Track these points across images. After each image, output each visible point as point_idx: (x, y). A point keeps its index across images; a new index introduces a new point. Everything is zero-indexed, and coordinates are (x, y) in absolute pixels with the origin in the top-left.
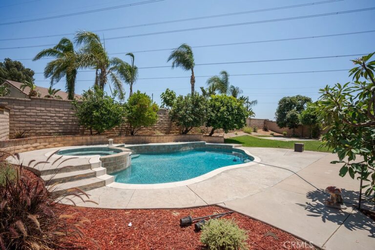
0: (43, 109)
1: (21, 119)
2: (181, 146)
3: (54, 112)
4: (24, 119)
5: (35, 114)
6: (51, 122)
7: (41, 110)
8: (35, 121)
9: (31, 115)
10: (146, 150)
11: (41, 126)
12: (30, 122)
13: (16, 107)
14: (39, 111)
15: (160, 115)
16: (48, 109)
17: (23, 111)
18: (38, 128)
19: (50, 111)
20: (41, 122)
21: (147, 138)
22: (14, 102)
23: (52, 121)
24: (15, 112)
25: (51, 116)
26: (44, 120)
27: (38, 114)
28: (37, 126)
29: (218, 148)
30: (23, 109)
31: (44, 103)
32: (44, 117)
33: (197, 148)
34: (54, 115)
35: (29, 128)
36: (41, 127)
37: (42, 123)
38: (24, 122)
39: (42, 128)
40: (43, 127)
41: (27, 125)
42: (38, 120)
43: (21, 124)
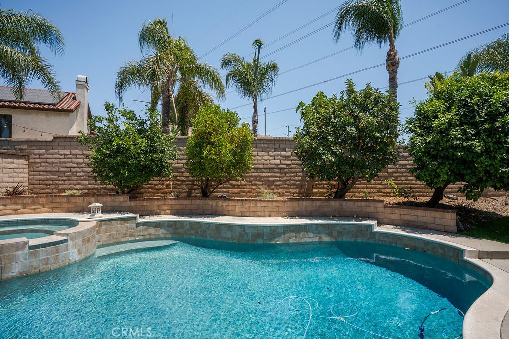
0: (67, 152)
1: (41, 168)
2: (280, 230)
3: (82, 156)
4: (44, 169)
5: (57, 161)
6: (77, 172)
7: (64, 155)
8: (58, 172)
9: (53, 163)
10: (193, 232)
11: (65, 178)
12: (51, 172)
13: (36, 152)
14: (63, 157)
15: (283, 153)
16: (74, 152)
17: (44, 157)
18: (60, 182)
19: (76, 155)
20: (65, 172)
21: (220, 203)
22: (34, 146)
23: (79, 170)
24: (34, 158)
25: (77, 163)
26: (69, 169)
27: (61, 160)
28: (60, 178)
29: (414, 249)
30: (44, 154)
31: (68, 144)
32: (68, 165)
33: (346, 239)
34: (81, 161)
35: (50, 182)
36: (64, 180)
37: (66, 174)
38: (45, 173)
39: (66, 182)
40: (68, 180)
41: (48, 177)
42: (62, 169)
43: (42, 175)
